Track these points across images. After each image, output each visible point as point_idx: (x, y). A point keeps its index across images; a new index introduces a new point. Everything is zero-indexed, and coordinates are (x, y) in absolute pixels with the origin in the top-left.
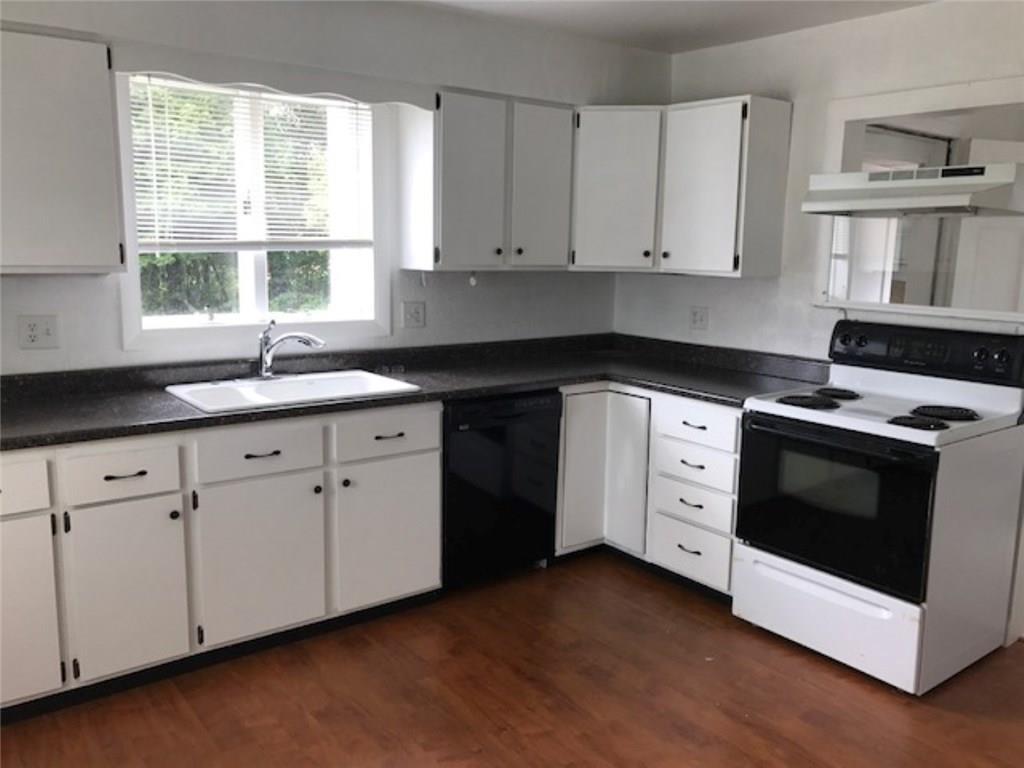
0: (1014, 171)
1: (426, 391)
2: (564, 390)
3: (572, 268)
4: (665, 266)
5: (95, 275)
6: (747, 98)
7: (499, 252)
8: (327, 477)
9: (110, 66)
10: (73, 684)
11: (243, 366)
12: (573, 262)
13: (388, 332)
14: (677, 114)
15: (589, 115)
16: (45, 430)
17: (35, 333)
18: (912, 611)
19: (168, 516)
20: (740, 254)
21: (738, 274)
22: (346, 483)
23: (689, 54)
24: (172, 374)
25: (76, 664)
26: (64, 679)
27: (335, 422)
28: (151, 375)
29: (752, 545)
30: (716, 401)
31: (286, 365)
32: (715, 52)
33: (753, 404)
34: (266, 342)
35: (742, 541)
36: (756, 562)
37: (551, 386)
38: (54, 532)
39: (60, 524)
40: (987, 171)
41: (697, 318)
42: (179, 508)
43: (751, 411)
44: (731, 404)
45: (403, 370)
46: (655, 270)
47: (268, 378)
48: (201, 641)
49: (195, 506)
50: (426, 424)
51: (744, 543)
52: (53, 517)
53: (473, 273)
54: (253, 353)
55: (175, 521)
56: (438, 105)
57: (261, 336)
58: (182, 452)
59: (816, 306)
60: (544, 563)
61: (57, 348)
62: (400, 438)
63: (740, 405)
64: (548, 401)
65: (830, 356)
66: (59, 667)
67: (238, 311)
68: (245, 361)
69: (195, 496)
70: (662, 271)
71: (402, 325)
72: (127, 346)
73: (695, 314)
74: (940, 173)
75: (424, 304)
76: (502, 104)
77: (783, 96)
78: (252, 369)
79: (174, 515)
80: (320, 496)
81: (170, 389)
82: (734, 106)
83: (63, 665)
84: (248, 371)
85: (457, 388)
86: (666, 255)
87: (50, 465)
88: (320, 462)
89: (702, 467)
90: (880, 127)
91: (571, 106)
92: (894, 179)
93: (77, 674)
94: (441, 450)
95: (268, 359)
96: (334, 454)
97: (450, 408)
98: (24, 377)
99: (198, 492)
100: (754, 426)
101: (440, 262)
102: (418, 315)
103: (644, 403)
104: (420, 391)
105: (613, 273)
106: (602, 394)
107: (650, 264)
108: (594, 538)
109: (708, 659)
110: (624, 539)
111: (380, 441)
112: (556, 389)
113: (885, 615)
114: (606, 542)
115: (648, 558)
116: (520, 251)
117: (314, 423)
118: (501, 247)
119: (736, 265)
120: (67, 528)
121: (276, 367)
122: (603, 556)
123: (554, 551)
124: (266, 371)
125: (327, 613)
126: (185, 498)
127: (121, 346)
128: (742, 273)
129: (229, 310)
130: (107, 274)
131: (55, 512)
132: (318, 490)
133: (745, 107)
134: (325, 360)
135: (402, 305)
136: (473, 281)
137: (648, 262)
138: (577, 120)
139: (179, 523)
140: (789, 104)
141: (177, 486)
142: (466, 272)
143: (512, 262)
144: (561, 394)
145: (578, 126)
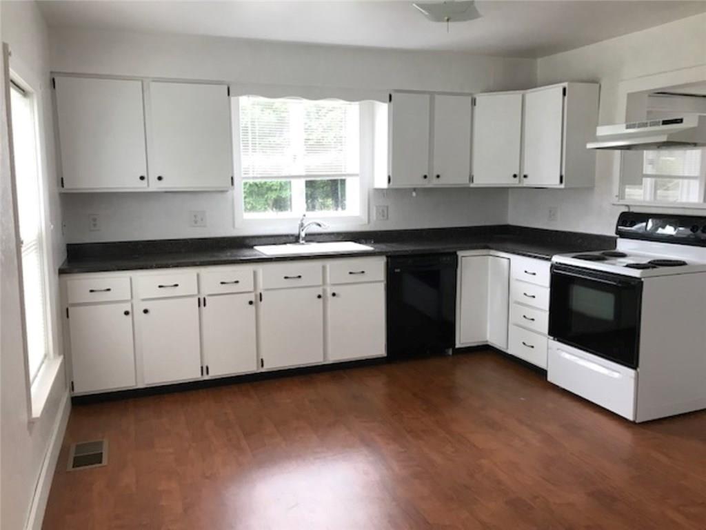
0: (697, 120)
1: (377, 250)
2: (460, 254)
3: (472, 185)
4: (527, 183)
5: (222, 192)
6: (565, 84)
7: (425, 177)
8: (324, 291)
9: (229, 94)
10: (206, 377)
11: (291, 238)
12: (473, 181)
13: (367, 222)
14: (532, 96)
15: (482, 99)
16: (197, 260)
17: (197, 219)
18: (631, 372)
19: (248, 303)
20: (564, 173)
21: (562, 186)
22: (334, 295)
23: (546, 58)
24: (257, 241)
25: (207, 368)
26: (202, 374)
27: (329, 264)
28: (247, 241)
29: (559, 341)
30: (540, 258)
31: (312, 238)
32: (560, 57)
33: (557, 259)
34: (302, 225)
35: (552, 338)
36: (558, 349)
37: (451, 251)
38: (199, 306)
39: (202, 303)
40: (684, 121)
41: (552, 215)
42: (253, 300)
43: (557, 263)
44: (547, 259)
45: (372, 242)
46: (520, 185)
47: (303, 244)
48: (262, 366)
49: (261, 300)
50: (377, 267)
51: (554, 339)
52: (199, 299)
53: (415, 189)
54: (296, 232)
55: (251, 306)
56: (390, 100)
57: (299, 222)
58: (255, 274)
59: (614, 205)
60: (450, 352)
61: (205, 226)
62: (362, 274)
63: (549, 260)
64: (449, 259)
65: (616, 233)
66: (200, 369)
67: (291, 211)
68: (292, 235)
69: (261, 294)
70: (525, 186)
71: (375, 218)
72: (236, 226)
73: (550, 211)
74: (661, 123)
75: (387, 207)
76: (428, 96)
77: (594, 81)
78: (295, 239)
79: (251, 303)
80: (321, 300)
81: (256, 247)
82: (558, 89)
83: (202, 368)
84: (294, 240)
85: (394, 249)
86: (525, 176)
87: (198, 276)
88: (321, 283)
89: (534, 297)
90: (662, 93)
91: (471, 94)
92: (650, 126)
93: (208, 373)
94: (385, 282)
95: (303, 234)
96: (328, 280)
97: (389, 260)
98: (191, 239)
99: (262, 293)
100: (555, 271)
101: (391, 183)
102: (384, 213)
103: (506, 261)
104: (373, 251)
105: (508, 188)
106: (486, 257)
107: (517, 182)
108: (481, 340)
109: (522, 399)
110: (496, 341)
111: (352, 275)
112: (455, 253)
113: (616, 375)
114: (489, 343)
115: (510, 352)
116: (438, 176)
117: (318, 264)
118: (425, 174)
119: (561, 181)
120: (205, 305)
121: (307, 239)
122: (486, 351)
123: (455, 345)
124: (303, 240)
125: (324, 361)
126: (256, 296)
127: (234, 226)
128: (565, 185)
129: (286, 210)
130: (227, 191)
131: (200, 296)
132: (319, 297)
133: (564, 90)
134: (332, 236)
135: (375, 208)
136: (414, 194)
137: (517, 180)
138: (474, 102)
139: (253, 307)
140: (598, 85)
141: (251, 289)
142: (410, 189)
143: (434, 183)
144: (457, 256)
145: (475, 105)
